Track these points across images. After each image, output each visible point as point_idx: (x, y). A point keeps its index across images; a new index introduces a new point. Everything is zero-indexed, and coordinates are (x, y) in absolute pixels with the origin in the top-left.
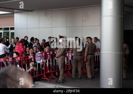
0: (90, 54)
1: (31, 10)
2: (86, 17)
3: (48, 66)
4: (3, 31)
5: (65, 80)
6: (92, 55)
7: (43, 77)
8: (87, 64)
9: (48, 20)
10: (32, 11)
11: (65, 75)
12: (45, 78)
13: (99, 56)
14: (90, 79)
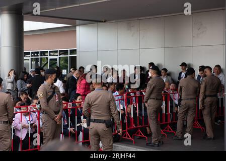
0: (210, 96)
1: (103, 21)
2: (199, 30)
3: (132, 116)
4: (59, 56)
5: (163, 142)
6: (213, 98)
7: (125, 136)
8: (205, 112)
9: (132, 36)
10: (105, 22)
11: (163, 133)
12: (128, 137)
13: (222, 99)
14: (210, 139)
